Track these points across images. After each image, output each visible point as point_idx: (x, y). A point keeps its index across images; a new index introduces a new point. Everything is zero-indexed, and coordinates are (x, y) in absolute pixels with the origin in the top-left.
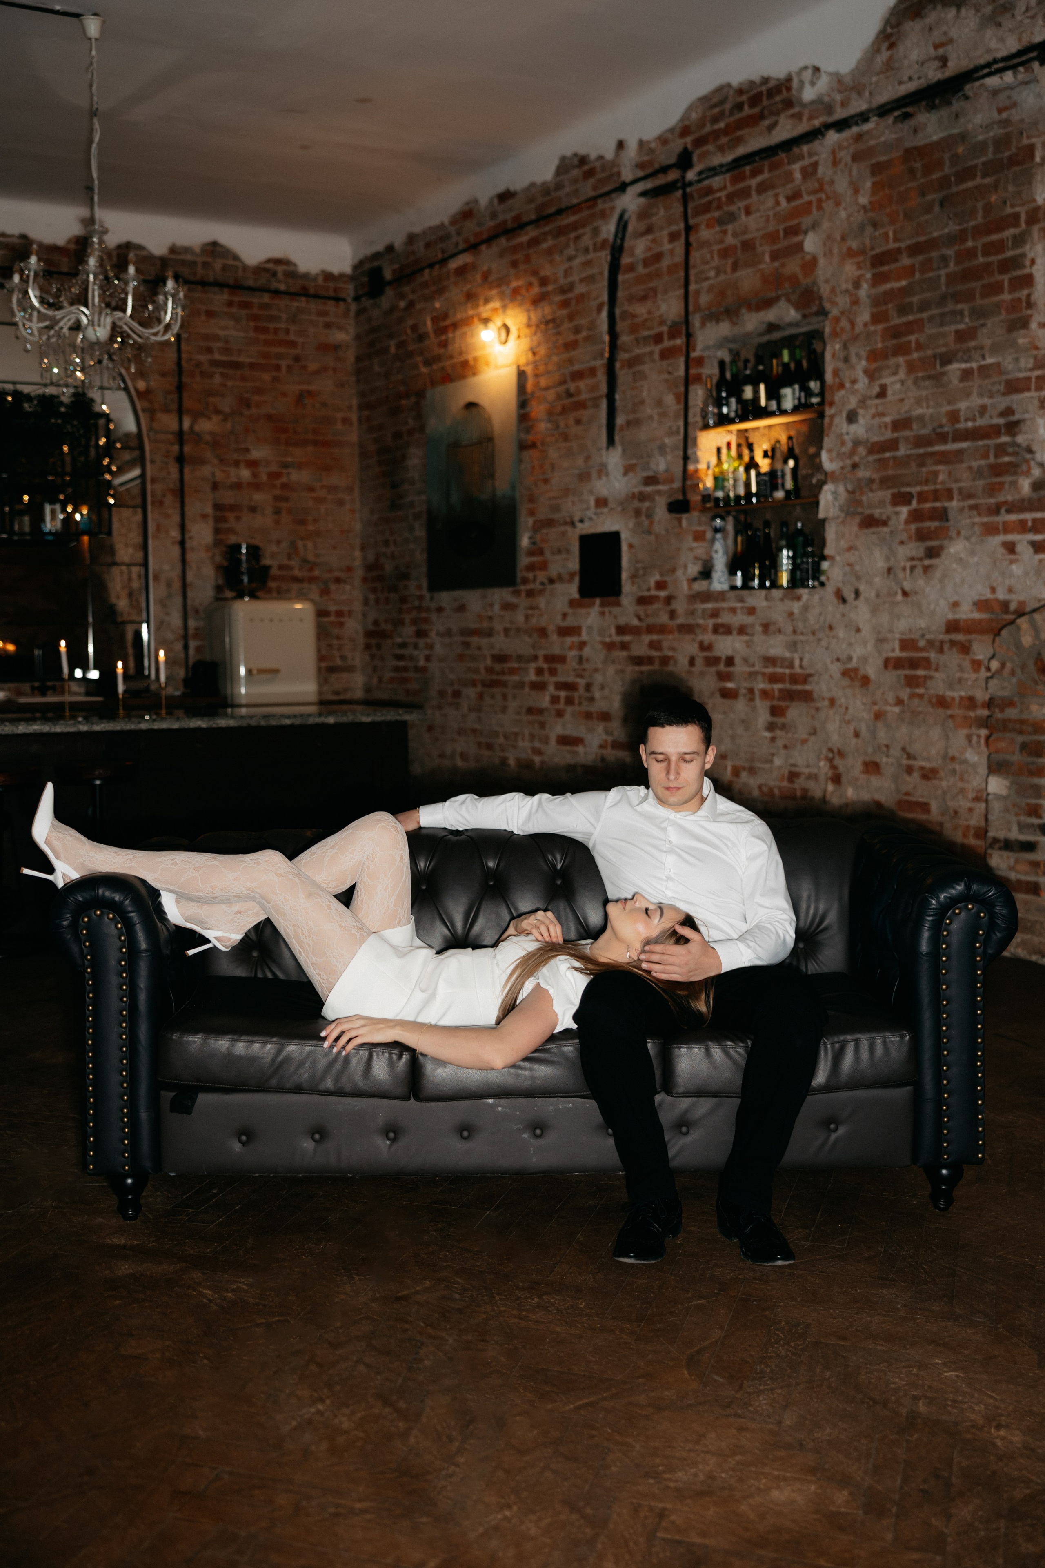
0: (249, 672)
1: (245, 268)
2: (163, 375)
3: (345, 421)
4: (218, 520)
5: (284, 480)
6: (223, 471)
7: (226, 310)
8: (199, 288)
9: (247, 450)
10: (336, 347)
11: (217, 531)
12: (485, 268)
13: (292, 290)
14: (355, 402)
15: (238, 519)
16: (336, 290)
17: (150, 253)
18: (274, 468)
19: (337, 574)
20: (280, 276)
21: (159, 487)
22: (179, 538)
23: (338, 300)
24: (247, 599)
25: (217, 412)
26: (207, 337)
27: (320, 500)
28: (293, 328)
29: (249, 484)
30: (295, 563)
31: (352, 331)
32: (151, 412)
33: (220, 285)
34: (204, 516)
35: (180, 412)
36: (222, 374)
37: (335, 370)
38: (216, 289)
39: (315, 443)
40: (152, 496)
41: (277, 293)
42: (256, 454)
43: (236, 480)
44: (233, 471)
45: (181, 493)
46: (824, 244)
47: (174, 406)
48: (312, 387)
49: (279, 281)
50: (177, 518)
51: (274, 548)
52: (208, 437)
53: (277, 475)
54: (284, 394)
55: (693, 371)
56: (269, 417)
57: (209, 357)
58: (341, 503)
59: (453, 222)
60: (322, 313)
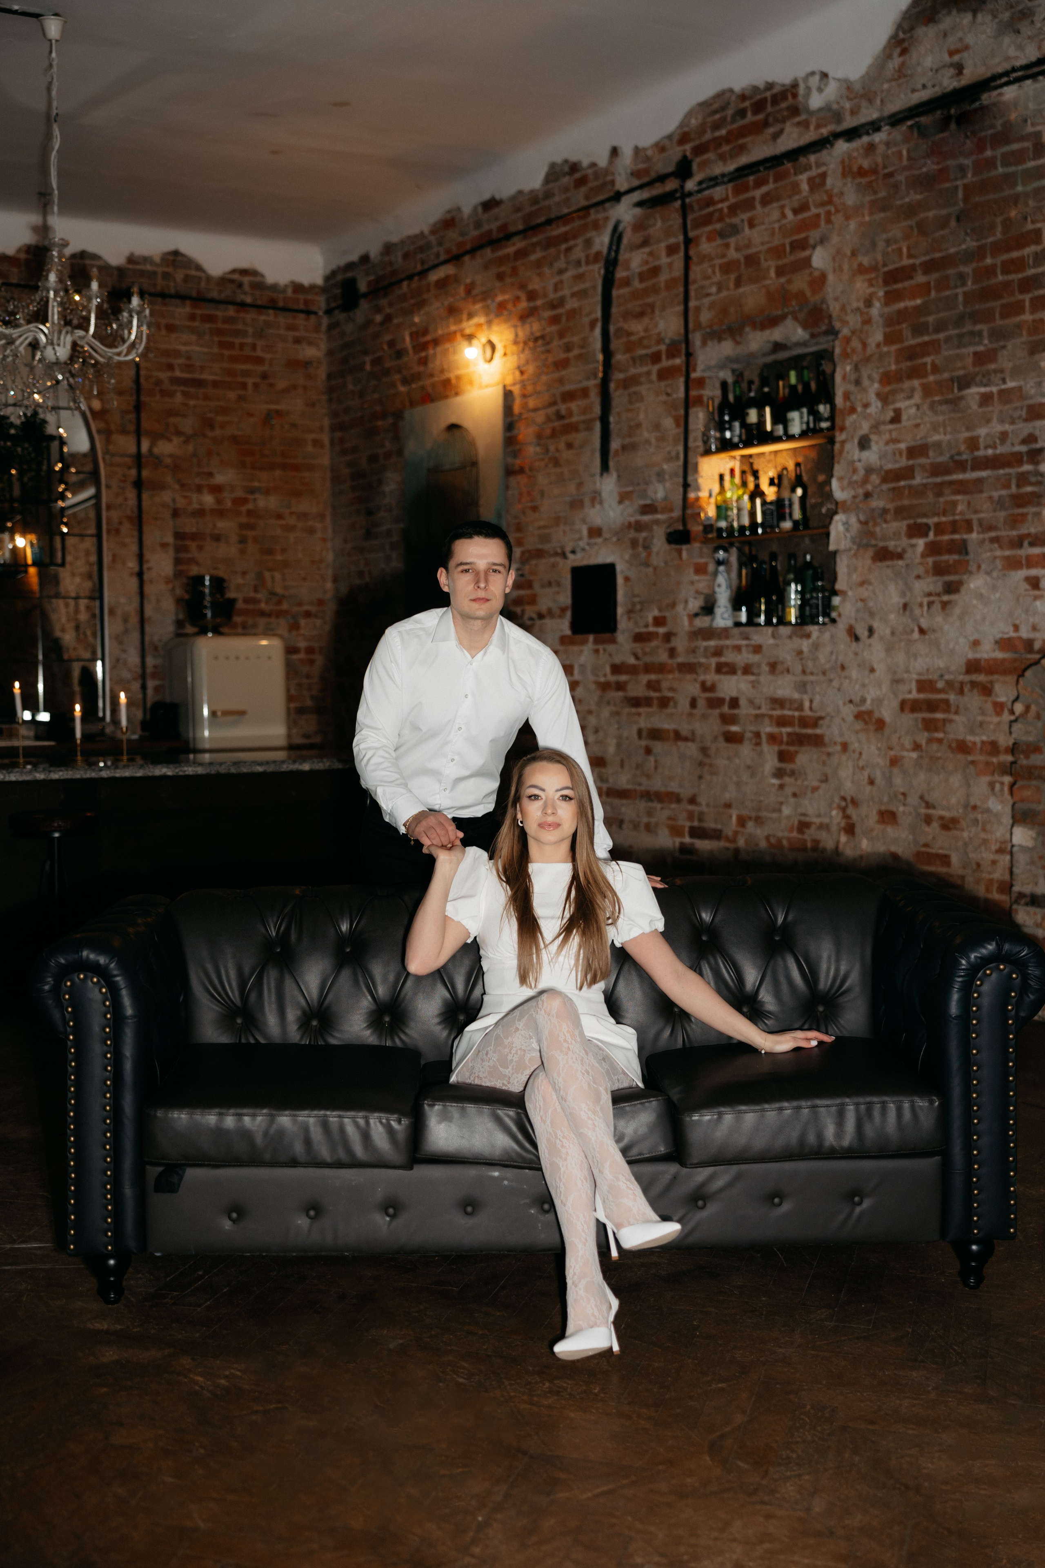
0: (213, 713)
1: (209, 278)
2: (120, 393)
3: (316, 443)
4: (178, 549)
5: (250, 506)
6: (185, 497)
7: (188, 323)
8: (159, 300)
9: (211, 474)
10: (307, 364)
11: (178, 562)
12: (468, 281)
13: (259, 303)
14: (326, 422)
15: (200, 548)
16: (306, 302)
17: (105, 262)
18: (239, 494)
19: (306, 607)
20: (246, 287)
21: (115, 515)
22: (137, 569)
23: (308, 313)
24: (210, 635)
25: (179, 433)
26: (167, 353)
27: (290, 528)
28: (260, 343)
29: (212, 511)
30: (262, 595)
31: (323, 346)
32: (107, 434)
33: (182, 297)
34: (164, 545)
35: (138, 434)
36: (184, 393)
37: (305, 388)
38: (178, 301)
39: (284, 467)
40: (108, 524)
41: (242, 305)
42: (219, 479)
43: (197, 506)
44: (195, 496)
45: (138, 520)
46: (834, 259)
47: (132, 427)
48: (281, 407)
49: (245, 293)
50: (134, 548)
51: (240, 580)
52: (168, 461)
53: (245, 501)
54: (250, 415)
55: (693, 393)
56: (234, 439)
57: (169, 374)
58: (311, 531)
59: (434, 232)
60: (291, 328)
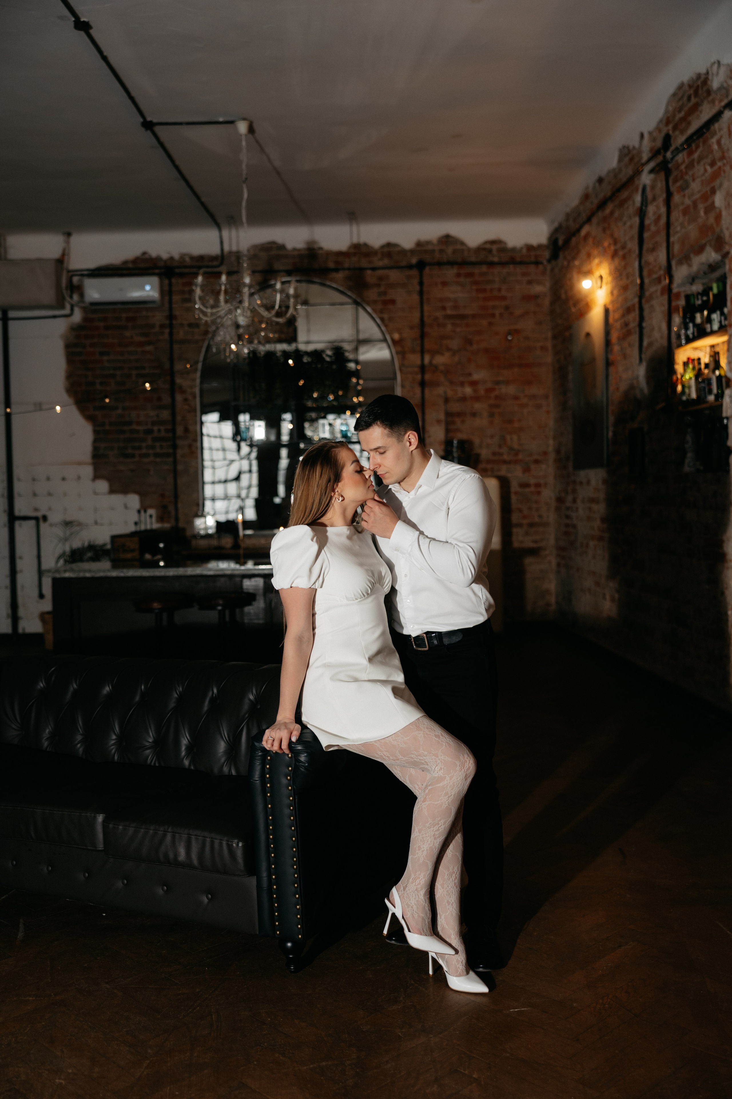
1: (469, 249)
2: (412, 328)
3: (543, 348)
4: (448, 423)
6: (453, 390)
7: (456, 280)
8: (437, 267)
9: (470, 374)
10: (536, 297)
11: (447, 431)
13: (503, 260)
14: (550, 334)
15: (463, 422)
16: (536, 256)
17: (402, 247)
18: (489, 385)
19: (536, 457)
20: (495, 252)
23: (537, 263)
25: (448, 349)
26: (442, 300)
27: (524, 406)
28: (504, 287)
29: (471, 398)
30: (504, 450)
31: (548, 284)
33: (451, 263)
34: (439, 421)
35: (422, 352)
36: (453, 324)
37: (535, 313)
38: (449, 266)
39: (520, 366)
41: (491, 264)
42: (476, 376)
43: (461, 395)
44: (459, 389)
45: (423, 406)
46: (725, 199)
47: (418, 348)
48: (518, 327)
49: (494, 256)
51: (490, 441)
52: (442, 368)
54: (496, 334)
55: (674, 304)
56: (486, 351)
57: (443, 313)
58: (539, 407)
60: (524, 274)
